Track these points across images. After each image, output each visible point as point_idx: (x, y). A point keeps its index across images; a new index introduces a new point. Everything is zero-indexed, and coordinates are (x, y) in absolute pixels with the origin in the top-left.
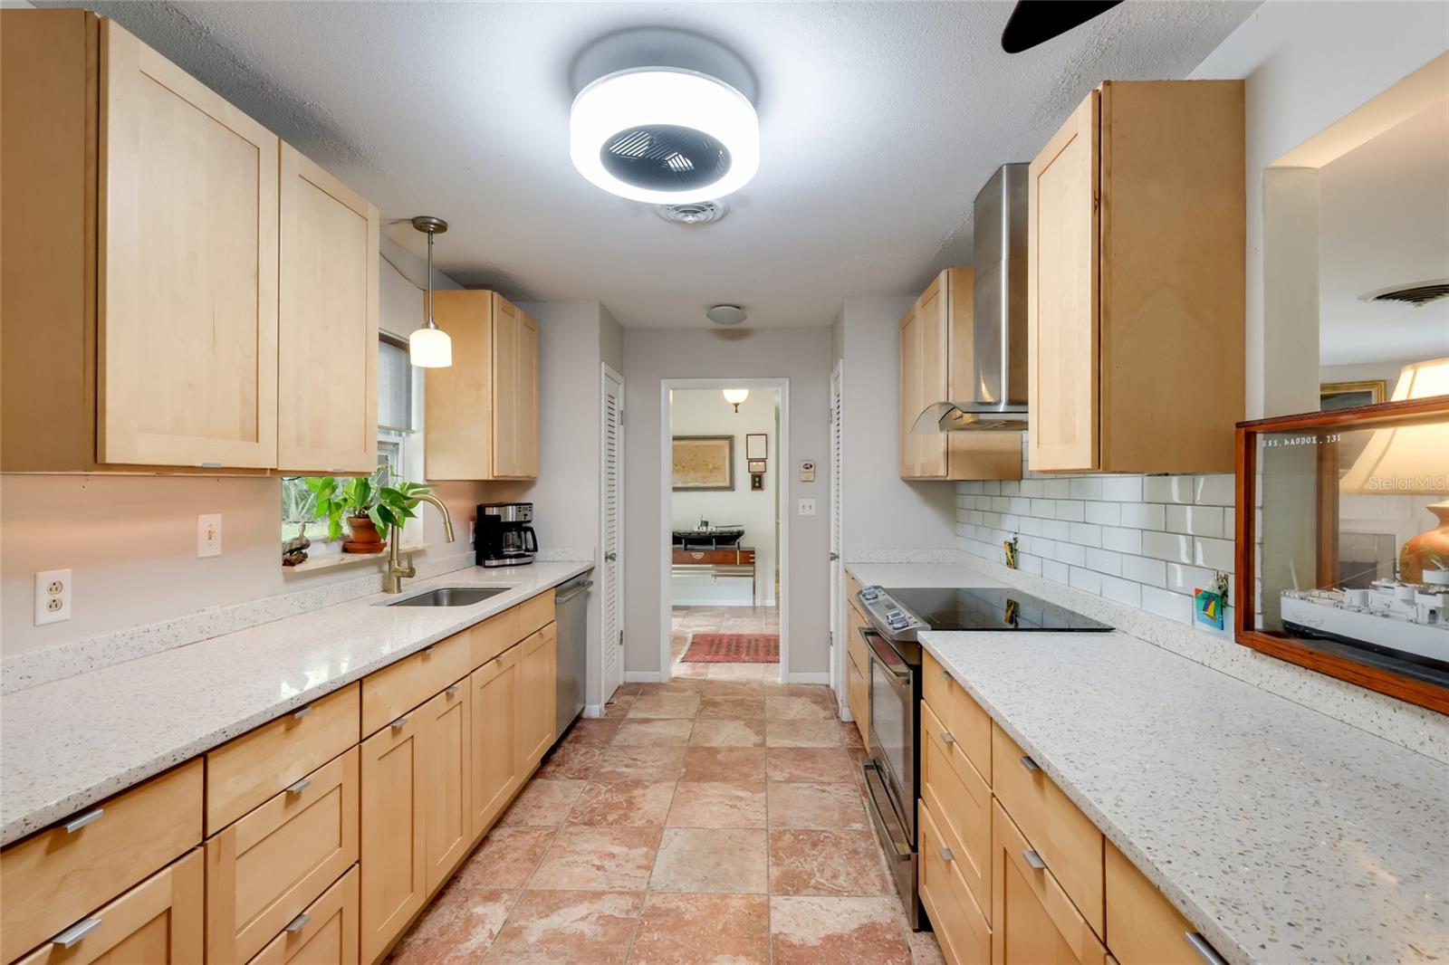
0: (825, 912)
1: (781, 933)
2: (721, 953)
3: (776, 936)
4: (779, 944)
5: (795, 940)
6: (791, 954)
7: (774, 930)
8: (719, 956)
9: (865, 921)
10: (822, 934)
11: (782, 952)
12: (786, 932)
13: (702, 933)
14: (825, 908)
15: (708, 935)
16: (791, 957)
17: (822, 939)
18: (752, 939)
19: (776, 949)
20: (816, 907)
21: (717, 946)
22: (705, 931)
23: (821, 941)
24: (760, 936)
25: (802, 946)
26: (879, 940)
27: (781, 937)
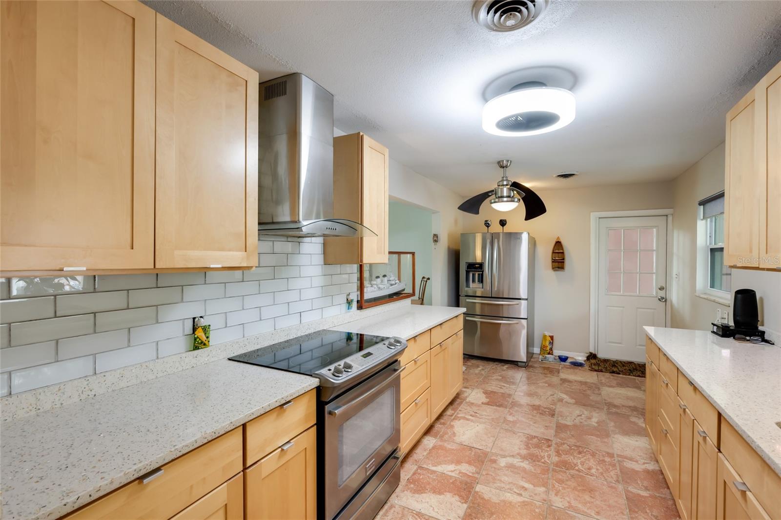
0: (433, 506)
1: (462, 503)
2: (495, 503)
3: (466, 502)
4: (465, 499)
5: (457, 498)
6: (462, 493)
7: (465, 506)
8: (497, 502)
9: (417, 495)
10: (442, 497)
11: (466, 495)
12: (459, 503)
13: (505, 516)
14: (432, 508)
15: (502, 514)
16: (463, 492)
17: (443, 494)
18: (479, 505)
19: (468, 498)
20: (436, 510)
21: (497, 507)
22: (503, 517)
23: (445, 494)
24: (473, 505)
25: (455, 495)
26: (418, 486)
27: (463, 501)
